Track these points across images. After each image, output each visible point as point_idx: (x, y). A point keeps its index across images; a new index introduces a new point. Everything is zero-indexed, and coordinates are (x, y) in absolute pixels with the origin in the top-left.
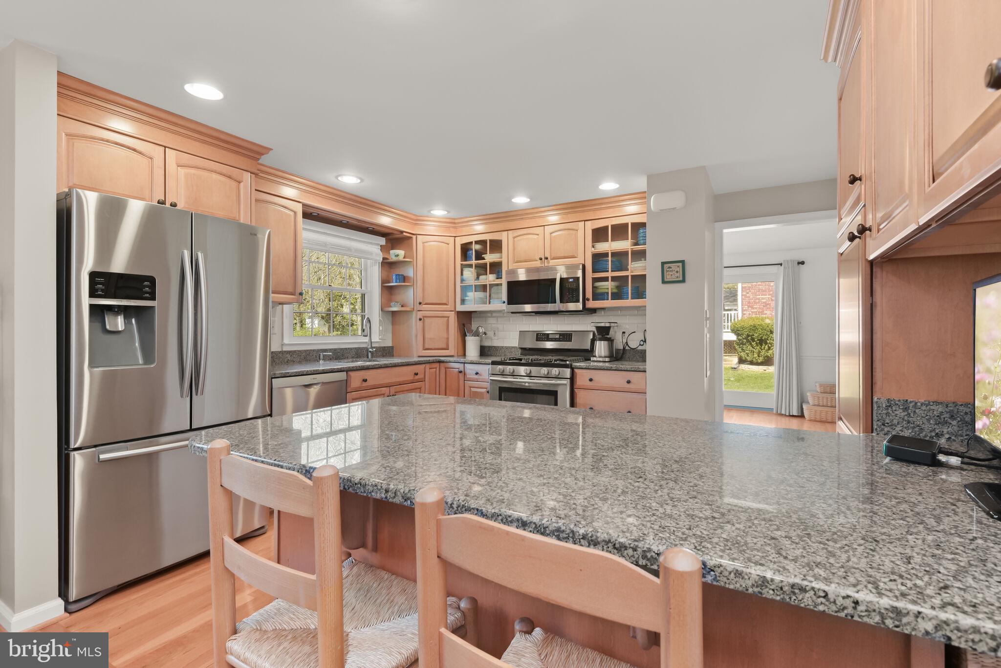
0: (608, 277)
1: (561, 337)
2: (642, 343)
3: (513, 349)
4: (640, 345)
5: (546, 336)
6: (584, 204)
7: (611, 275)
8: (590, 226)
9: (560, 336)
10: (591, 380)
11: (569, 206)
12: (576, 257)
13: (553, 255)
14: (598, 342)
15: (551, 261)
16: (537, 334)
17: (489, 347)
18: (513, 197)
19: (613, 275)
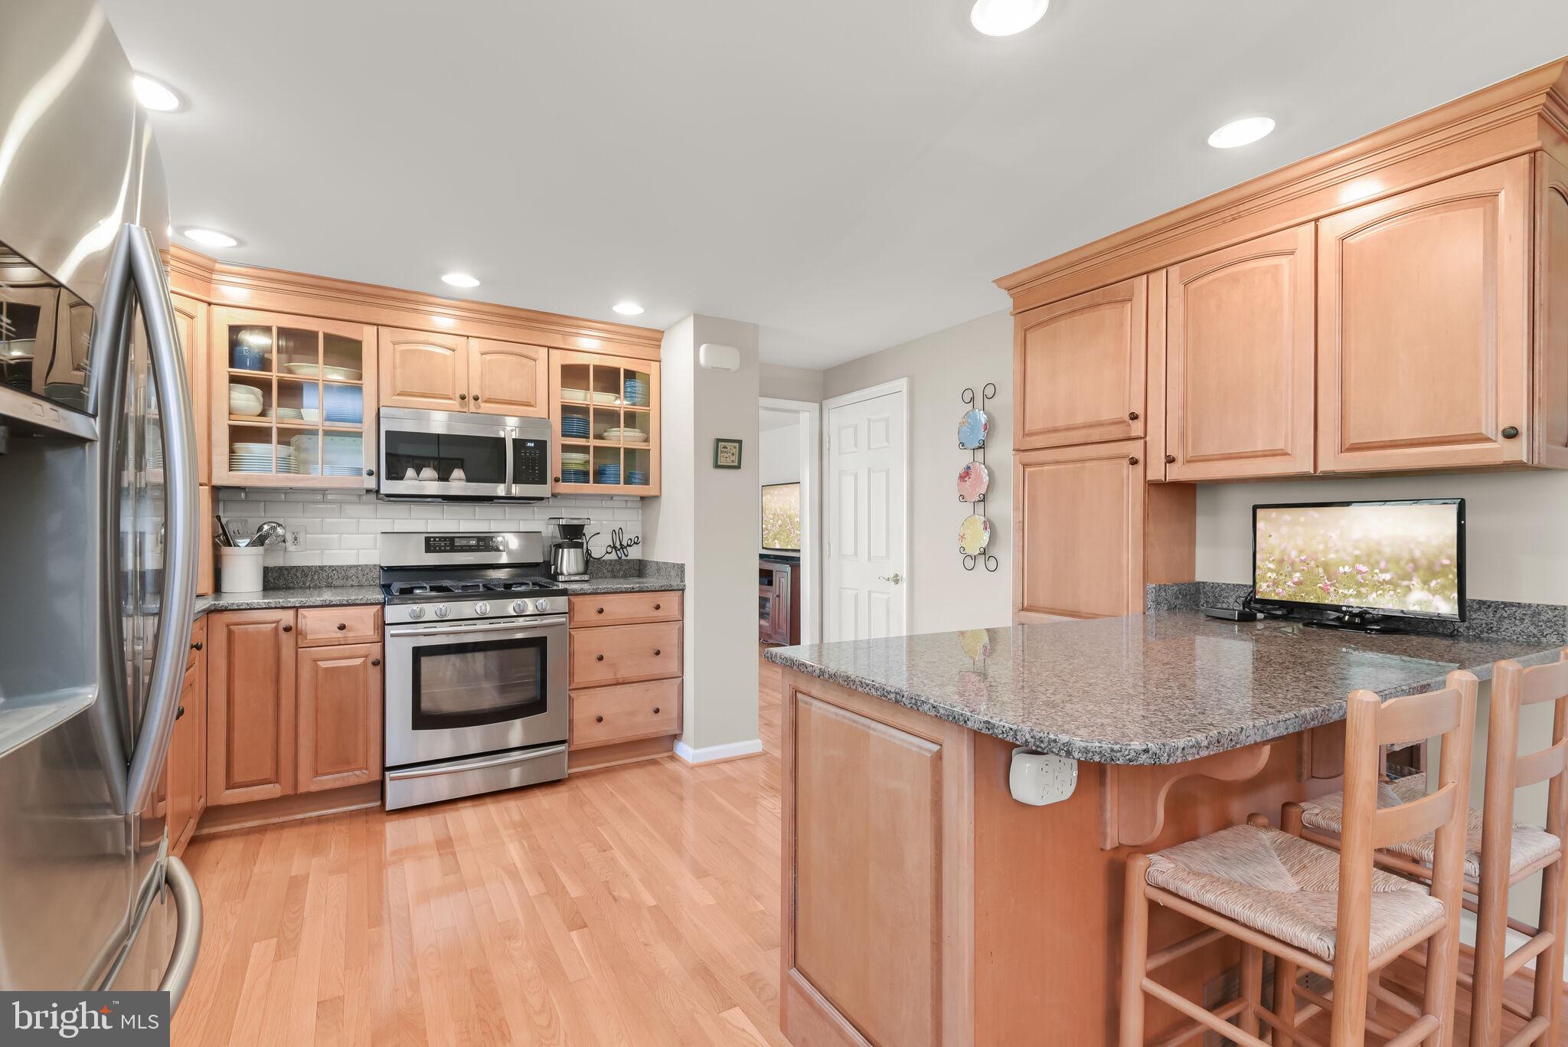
0: (588, 447)
1: (481, 543)
2: (609, 550)
3: (353, 571)
4: (607, 552)
5: (448, 543)
6: (542, 317)
7: (594, 444)
8: (559, 359)
9: (478, 542)
10: (601, 611)
11: (506, 312)
12: (532, 406)
13: (487, 395)
14: (565, 550)
15: (483, 405)
16: (427, 540)
17: (281, 569)
18: (443, 272)
19: (597, 445)
